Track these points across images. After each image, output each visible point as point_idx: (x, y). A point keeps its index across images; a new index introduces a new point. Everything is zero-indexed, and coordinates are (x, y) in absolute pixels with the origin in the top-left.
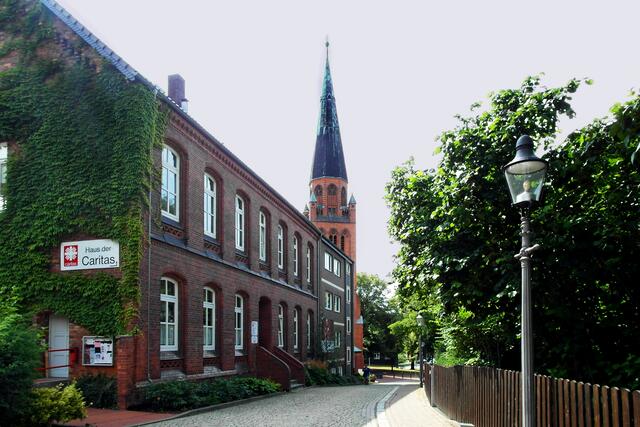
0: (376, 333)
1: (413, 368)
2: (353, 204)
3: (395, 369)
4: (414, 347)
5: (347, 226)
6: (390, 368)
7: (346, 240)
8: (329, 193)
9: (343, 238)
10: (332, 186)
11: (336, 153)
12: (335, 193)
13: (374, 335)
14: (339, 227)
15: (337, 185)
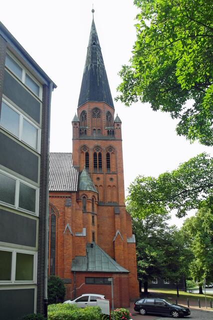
0: (153, 254)
1: (201, 293)
2: (119, 123)
3: (181, 293)
4: (200, 272)
5: (112, 143)
6: (175, 292)
7: (112, 156)
8: (94, 116)
9: (108, 155)
10: (96, 109)
11: (101, 83)
12: (99, 116)
13: (152, 257)
14: (104, 145)
15: (101, 109)
